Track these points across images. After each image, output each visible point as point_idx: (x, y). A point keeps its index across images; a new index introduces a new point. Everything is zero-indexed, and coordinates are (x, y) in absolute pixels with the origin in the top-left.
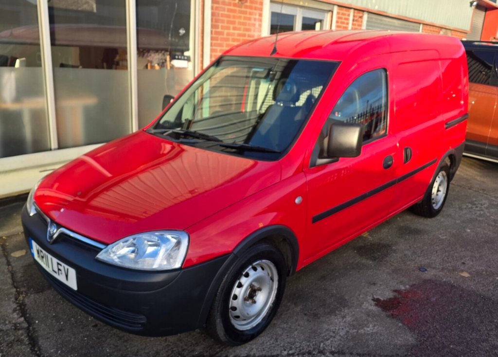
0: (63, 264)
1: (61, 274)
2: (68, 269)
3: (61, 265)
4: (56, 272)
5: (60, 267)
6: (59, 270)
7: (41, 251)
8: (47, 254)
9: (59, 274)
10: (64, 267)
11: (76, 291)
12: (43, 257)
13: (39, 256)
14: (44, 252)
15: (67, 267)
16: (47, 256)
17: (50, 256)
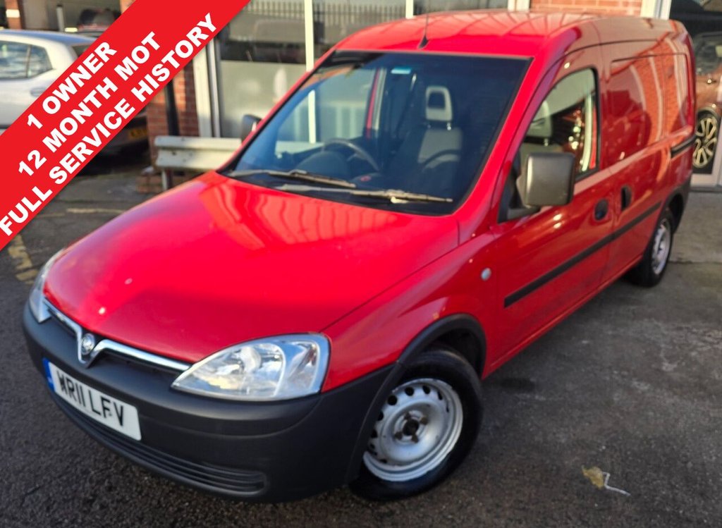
0: (112, 399)
1: (110, 415)
2: (122, 408)
3: (108, 401)
4: (99, 413)
5: (106, 404)
6: (105, 409)
7: (68, 380)
8: (79, 384)
9: (105, 416)
10: (115, 405)
11: (138, 441)
12: (72, 390)
13: (64, 388)
14: (74, 381)
15: (119, 403)
16: (81, 388)
17: (86, 388)
